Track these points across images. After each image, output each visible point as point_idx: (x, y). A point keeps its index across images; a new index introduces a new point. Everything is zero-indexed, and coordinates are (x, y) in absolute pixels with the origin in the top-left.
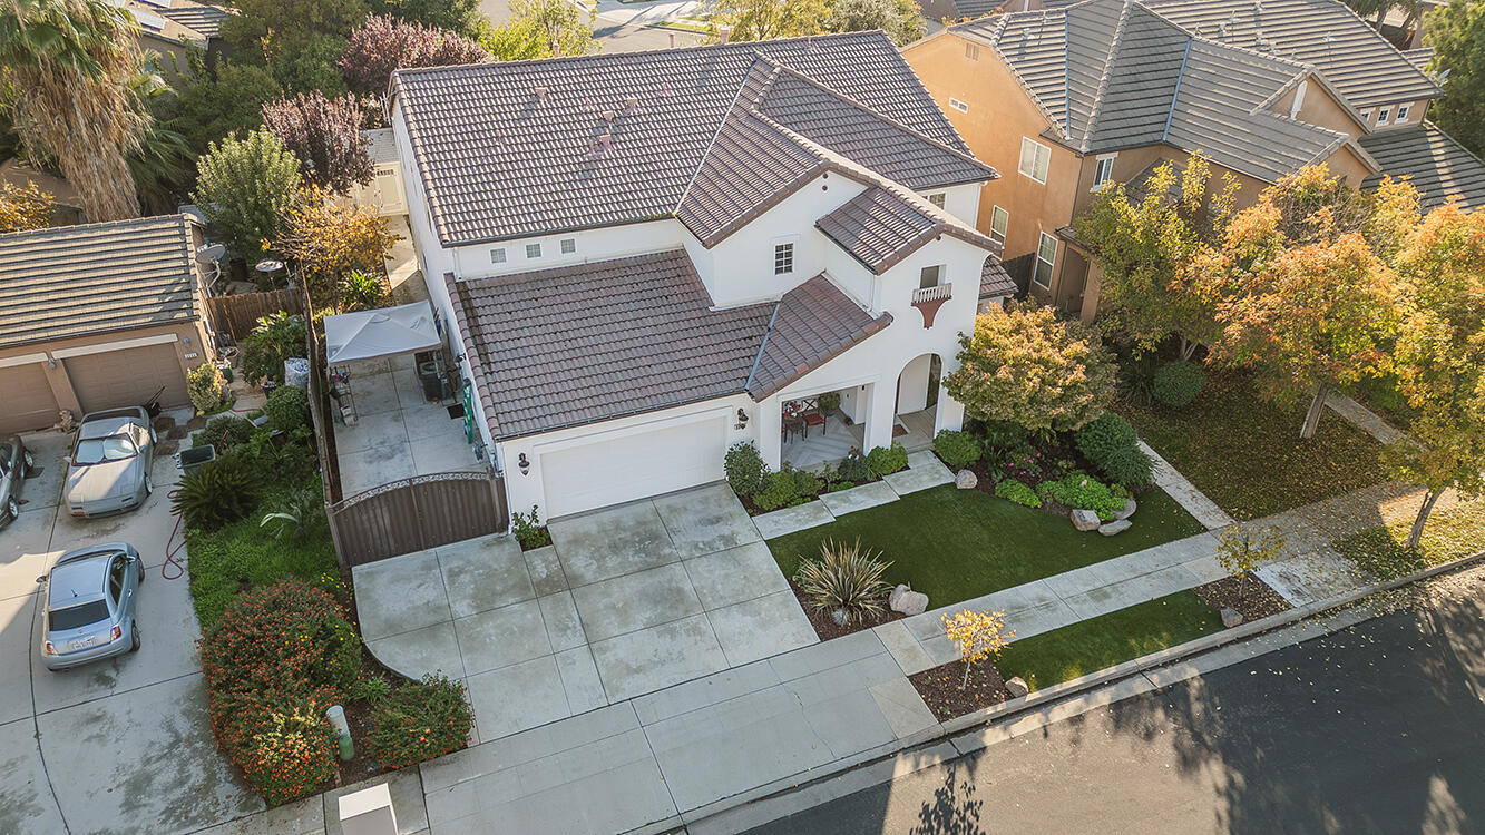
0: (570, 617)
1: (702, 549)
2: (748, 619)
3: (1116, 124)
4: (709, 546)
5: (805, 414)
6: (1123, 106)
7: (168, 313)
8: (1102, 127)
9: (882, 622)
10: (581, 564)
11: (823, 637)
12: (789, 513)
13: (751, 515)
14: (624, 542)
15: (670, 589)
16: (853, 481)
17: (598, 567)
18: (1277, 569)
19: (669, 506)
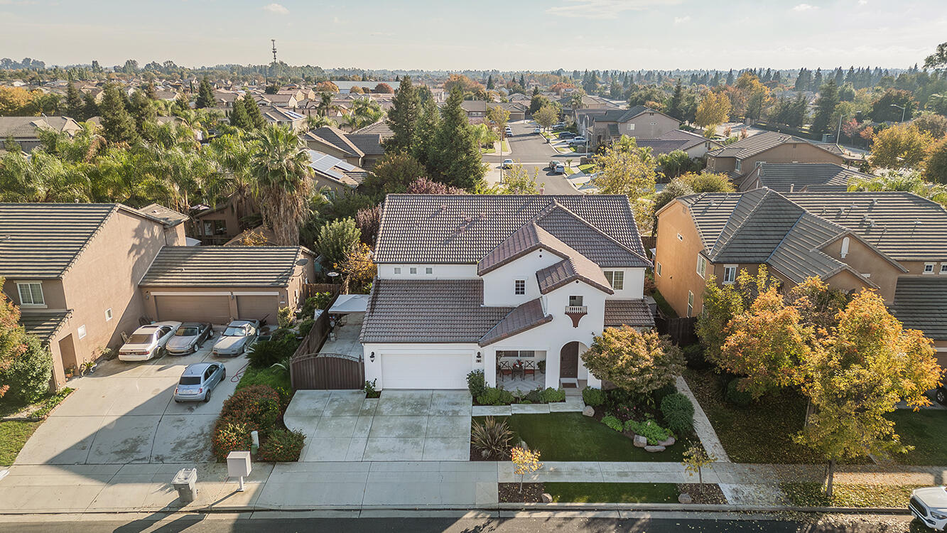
0: (367, 426)
1: (441, 413)
2: (443, 444)
3: (738, 250)
4: (445, 413)
5: (527, 368)
6: (746, 242)
7: (277, 283)
8: (728, 250)
9: (504, 460)
10: (385, 408)
11: (472, 459)
12: (492, 408)
13: (473, 405)
14: (409, 404)
15: (416, 425)
16: (532, 401)
17: (392, 410)
18: (734, 486)
19: (439, 394)
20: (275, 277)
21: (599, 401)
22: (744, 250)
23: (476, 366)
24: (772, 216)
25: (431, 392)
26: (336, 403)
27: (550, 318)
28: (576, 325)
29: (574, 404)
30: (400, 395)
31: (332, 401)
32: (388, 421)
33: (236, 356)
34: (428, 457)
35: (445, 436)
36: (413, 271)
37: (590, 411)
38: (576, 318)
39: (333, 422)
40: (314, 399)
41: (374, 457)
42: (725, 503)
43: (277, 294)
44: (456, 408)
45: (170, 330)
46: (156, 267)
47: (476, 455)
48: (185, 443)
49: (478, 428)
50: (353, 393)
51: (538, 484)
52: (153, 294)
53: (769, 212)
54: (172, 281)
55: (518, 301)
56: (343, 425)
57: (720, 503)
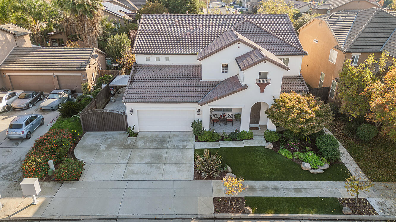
0: (127, 155)
1: (175, 147)
2: (176, 168)
3: (362, 44)
4: (178, 146)
5: (228, 118)
6: (366, 39)
7: (80, 68)
8: (355, 44)
9: (216, 179)
10: (140, 144)
11: (195, 179)
12: (207, 143)
13: (195, 141)
14: (156, 140)
15: (159, 155)
16: (232, 139)
17: (144, 145)
18: (378, 200)
19: (174, 134)
20: (79, 65)
21: (276, 139)
22: (365, 44)
23: (197, 118)
24: (381, 24)
25: (169, 133)
26: (109, 140)
27: (246, 87)
28: (262, 91)
29: (259, 141)
30: (149, 135)
31: (107, 138)
32: (141, 152)
33: (53, 110)
34: (166, 177)
35: (177, 162)
36: (157, 59)
37: (270, 146)
38: (262, 86)
39: (106, 153)
40: (96, 137)
41: (131, 177)
42: (376, 214)
43: (80, 74)
44: (185, 143)
45: (16, 95)
46: (9, 59)
47: (197, 176)
48: (7, 167)
49: (199, 158)
50: (121, 134)
51: (241, 198)
52: (7, 74)
53: (379, 21)
54: (18, 67)
55: (223, 77)
56: (112, 155)
57: (372, 214)
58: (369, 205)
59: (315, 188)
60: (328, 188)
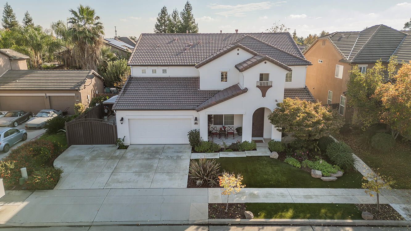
0: (113, 166)
1: (168, 157)
2: (167, 177)
3: (368, 56)
4: (172, 157)
5: (229, 131)
7: (73, 88)
8: (361, 56)
9: (213, 187)
11: (188, 187)
13: (192, 153)
15: (149, 165)
16: (233, 150)
17: (134, 156)
18: (404, 206)
19: (168, 147)
20: (73, 85)
21: (282, 149)
23: (194, 127)
25: (163, 146)
26: (96, 152)
28: (264, 95)
29: (262, 151)
30: (141, 147)
31: (94, 151)
32: (130, 163)
34: (155, 185)
35: (170, 171)
36: (154, 71)
37: (275, 155)
39: (89, 163)
40: (81, 150)
41: (113, 186)
42: (402, 219)
43: (74, 95)
44: (180, 154)
47: (192, 184)
49: (194, 165)
50: (109, 147)
51: (240, 204)
56: (96, 165)
57: (398, 220)
58: (394, 210)
59: (328, 195)
60: (343, 195)
